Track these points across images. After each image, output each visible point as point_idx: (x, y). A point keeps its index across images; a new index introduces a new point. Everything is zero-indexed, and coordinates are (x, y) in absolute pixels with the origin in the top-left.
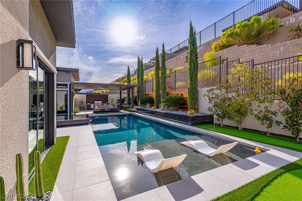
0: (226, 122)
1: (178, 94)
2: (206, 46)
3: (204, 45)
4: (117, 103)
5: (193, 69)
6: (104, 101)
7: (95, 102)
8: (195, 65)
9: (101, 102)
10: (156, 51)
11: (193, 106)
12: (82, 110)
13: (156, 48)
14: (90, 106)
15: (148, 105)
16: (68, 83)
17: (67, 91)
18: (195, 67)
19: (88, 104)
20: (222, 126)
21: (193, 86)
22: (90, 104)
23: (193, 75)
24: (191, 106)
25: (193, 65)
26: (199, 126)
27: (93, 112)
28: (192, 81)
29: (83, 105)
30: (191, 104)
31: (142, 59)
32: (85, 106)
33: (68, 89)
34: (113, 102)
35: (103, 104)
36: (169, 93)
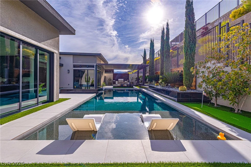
0: (221, 101)
1: (179, 71)
2: (226, 17)
3: (224, 16)
4: (135, 81)
5: (188, 43)
6: (125, 79)
7: (119, 79)
8: (190, 38)
9: (123, 79)
10: (162, 31)
11: (187, 83)
12: (110, 85)
13: (162, 28)
14: (115, 82)
15: (154, 82)
16: (95, 64)
17: (94, 70)
18: (190, 40)
19: (114, 81)
20: (215, 105)
21: (188, 60)
22: (115, 81)
23: (189, 49)
24: (186, 82)
25: (188, 38)
26: (184, 104)
27: (113, 87)
28: (187, 55)
29: (111, 82)
30: (186, 81)
31: (153, 41)
32: (112, 82)
33: (95, 69)
34: (133, 80)
35: (125, 81)
36: (172, 71)
